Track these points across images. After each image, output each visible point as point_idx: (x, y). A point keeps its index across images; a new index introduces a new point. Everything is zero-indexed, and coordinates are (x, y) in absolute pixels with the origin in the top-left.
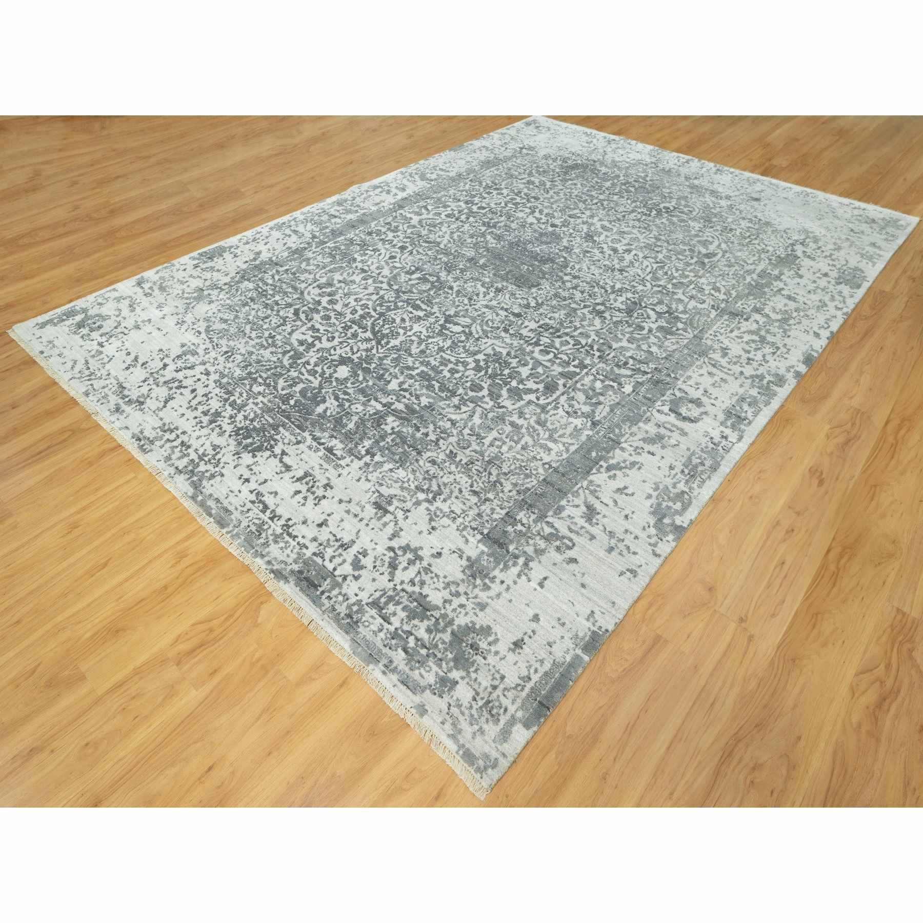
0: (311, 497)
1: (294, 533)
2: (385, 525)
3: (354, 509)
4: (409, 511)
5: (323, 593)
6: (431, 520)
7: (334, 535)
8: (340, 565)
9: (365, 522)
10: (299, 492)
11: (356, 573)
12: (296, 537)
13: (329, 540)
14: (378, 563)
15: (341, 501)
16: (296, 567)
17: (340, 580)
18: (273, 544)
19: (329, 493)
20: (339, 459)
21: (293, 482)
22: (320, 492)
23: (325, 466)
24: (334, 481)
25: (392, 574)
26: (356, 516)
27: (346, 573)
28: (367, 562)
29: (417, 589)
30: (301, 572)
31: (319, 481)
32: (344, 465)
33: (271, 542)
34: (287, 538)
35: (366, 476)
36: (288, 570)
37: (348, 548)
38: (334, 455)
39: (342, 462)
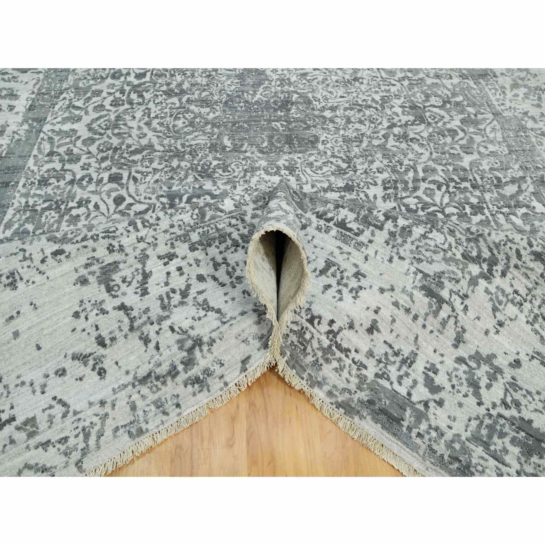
0: (345, 290)
1: (345, 345)
2: (444, 323)
3: (403, 300)
4: (466, 296)
5: (409, 429)
6: (495, 310)
7: (391, 346)
8: (412, 387)
9: (420, 321)
10: (329, 286)
11: (437, 397)
12: (348, 350)
13: (386, 354)
14: (455, 381)
15: (382, 291)
16: (364, 395)
17: (421, 407)
18: (324, 364)
19: (364, 282)
20: (357, 235)
21: (317, 276)
22: (353, 283)
23: (346, 248)
24: (364, 268)
25: (477, 394)
26: (408, 311)
27: (425, 399)
28: (440, 379)
29: (513, 412)
30: (371, 402)
31: (346, 270)
32: (366, 241)
33: (321, 361)
34: (338, 354)
35: (398, 253)
36: (356, 400)
37: (412, 363)
38: (350, 230)
39: (363, 238)
